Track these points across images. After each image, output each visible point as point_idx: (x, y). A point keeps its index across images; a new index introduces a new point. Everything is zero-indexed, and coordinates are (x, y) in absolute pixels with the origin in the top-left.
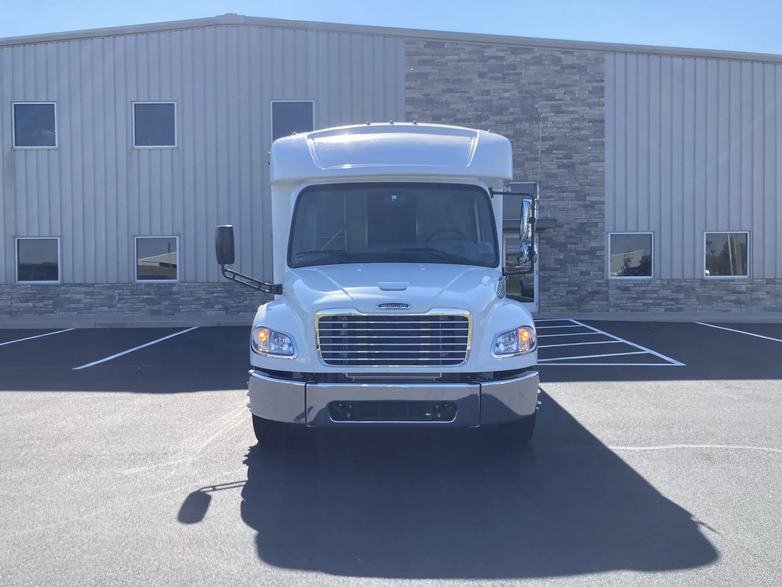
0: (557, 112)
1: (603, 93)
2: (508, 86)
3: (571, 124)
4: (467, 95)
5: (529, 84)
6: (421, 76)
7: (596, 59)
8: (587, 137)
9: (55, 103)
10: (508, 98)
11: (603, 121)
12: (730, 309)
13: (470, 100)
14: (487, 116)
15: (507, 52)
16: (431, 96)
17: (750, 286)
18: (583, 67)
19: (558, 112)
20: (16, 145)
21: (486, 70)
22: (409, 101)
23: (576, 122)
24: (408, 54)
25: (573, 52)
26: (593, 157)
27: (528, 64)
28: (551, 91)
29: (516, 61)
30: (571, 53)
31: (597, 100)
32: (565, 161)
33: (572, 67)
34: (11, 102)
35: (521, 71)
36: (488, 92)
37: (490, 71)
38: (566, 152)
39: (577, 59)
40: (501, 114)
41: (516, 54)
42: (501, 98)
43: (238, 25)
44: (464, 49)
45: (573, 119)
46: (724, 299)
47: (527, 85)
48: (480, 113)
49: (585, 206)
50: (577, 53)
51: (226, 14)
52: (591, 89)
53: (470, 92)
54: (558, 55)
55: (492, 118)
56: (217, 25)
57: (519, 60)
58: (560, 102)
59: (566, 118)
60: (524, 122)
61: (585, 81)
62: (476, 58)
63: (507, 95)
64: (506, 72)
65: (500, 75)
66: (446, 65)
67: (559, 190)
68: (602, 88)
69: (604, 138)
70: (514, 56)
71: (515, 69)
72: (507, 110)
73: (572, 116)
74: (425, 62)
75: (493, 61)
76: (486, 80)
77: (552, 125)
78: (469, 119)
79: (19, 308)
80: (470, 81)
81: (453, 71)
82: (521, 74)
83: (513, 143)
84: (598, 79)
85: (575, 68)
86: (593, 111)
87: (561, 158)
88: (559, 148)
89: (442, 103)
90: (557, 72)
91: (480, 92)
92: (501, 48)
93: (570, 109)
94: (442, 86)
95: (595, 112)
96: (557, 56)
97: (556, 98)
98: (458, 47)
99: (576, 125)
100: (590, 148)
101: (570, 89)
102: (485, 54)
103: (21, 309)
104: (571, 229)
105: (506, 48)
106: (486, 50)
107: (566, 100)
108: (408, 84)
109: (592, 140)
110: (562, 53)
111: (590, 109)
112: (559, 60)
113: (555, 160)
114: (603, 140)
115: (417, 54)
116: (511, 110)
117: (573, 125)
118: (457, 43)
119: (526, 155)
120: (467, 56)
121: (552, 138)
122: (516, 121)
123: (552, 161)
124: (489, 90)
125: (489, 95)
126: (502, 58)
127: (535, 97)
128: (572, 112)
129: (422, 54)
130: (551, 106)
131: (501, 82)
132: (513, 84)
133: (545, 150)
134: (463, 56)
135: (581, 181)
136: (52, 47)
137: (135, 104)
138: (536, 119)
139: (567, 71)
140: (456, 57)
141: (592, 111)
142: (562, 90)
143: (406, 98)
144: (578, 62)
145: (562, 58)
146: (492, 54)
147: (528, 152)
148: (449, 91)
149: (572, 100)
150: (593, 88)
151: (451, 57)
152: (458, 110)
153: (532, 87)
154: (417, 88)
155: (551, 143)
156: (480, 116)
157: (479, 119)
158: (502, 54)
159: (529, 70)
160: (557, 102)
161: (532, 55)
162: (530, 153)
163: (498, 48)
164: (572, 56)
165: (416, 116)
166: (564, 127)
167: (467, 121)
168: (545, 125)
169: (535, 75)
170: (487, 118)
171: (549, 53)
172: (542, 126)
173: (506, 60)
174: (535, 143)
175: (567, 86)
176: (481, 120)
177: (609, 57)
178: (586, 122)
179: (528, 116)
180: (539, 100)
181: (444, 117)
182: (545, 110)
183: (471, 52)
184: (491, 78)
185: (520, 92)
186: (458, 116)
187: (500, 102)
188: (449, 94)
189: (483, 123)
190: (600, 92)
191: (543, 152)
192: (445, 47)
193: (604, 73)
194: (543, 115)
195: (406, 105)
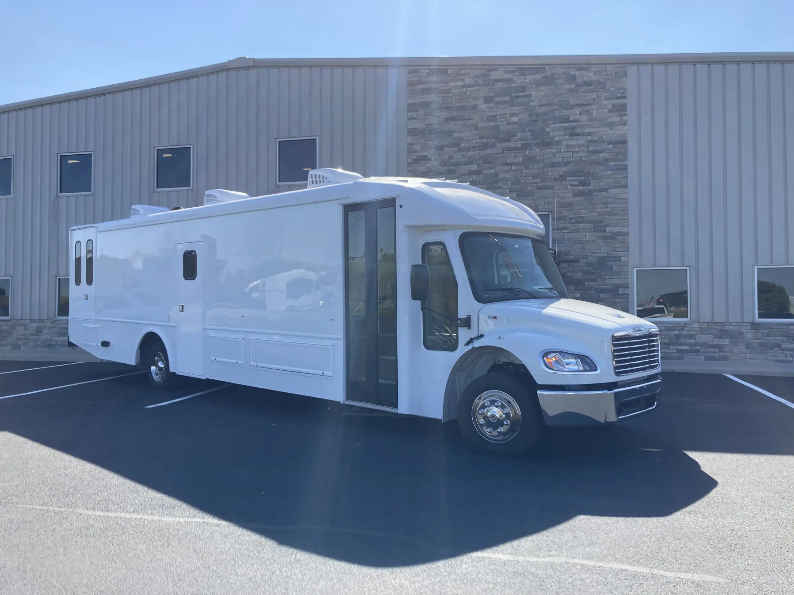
0: (571, 135)
1: (626, 111)
2: (515, 110)
3: (588, 147)
4: (471, 122)
5: (540, 106)
6: (423, 105)
7: (616, 73)
8: (607, 160)
9: (92, 153)
10: (517, 123)
11: (625, 142)
12: (791, 359)
13: (475, 127)
14: (494, 143)
15: (515, 74)
16: (434, 126)
18: (601, 83)
19: (573, 134)
20: (60, 192)
22: (411, 132)
23: (594, 145)
24: (410, 84)
25: (590, 67)
26: (613, 182)
27: (539, 85)
28: (565, 112)
29: (524, 82)
30: (588, 69)
31: (619, 119)
32: (581, 188)
33: (589, 84)
35: (531, 93)
36: (493, 118)
37: (497, 95)
38: (583, 178)
39: (595, 75)
40: (508, 140)
41: (525, 75)
42: (508, 124)
43: (247, 68)
44: (469, 74)
45: (591, 141)
46: (782, 347)
47: (537, 107)
48: (485, 140)
49: (605, 238)
50: (593, 68)
51: (237, 58)
52: (611, 107)
53: (475, 119)
54: (573, 72)
55: (498, 145)
56: (229, 69)
57: (528, 81)
58: (575, 124)
59: (581, 141)
60: (534, 148)
61: (603, 98)
62: (481, 82)
63: (515, 119)
64: (514, 94)
65: (508, 98)
66: (450, 93)
67: (574, 221)
68: (625, 105)
69: (627, 160)
70: (523, 77)
71: (524, 92)
72: (515, 136)
73: (589, 138)
74: (428, 91)
75: (501, 84)
76: (492, 105)
77: (566, 150)
78: (474, 147)
79: (57, 341)
80: (475, 107)
81: (457, 97)
82: (531, 95)
83: (522, 171)
84: (620, 95)
85: (591, 85)
86: (614, 132)
87: (576, 185)
88: (574, 173)
89: (445, 132)
90: (571, 90)
91: (486, 118)
92: (508, 69)
93: (587, 130)
94: (445, 115)
95: (616, 133)
96: (571, 73)
97: (571, 119)
98: (462, 72)
99: (594, 148)
100: (610, 172)
101: (587, 108)
102: (491, 77)
103: (59, 343)
104: (589, 265)
105: (514, 69)
106: (492, 73)
107: (581, 121)
108: (410, 114)
109: (612, 163)
110: (577, 70)
111: (610, 130)
112: (574, 77)
113: (569, 188)
114: (626, 163)
115: (420, 83)
116: (519, 135)
117: (590, 148)
118: (461, 69)
119: (536, 183)
120: (472, 81)
121: (566, 164)
122: (526, 146)
123: (566, 189)
124: (496, 116)
125: (496, 121)
126: (511, 80)
127: (546, 120)
128: (589, 134)
129: (424, 83)
130: (565, 129)
131: (509, 106)
132: (522, 107)
133: (558, 176)
134: (467, 81)
135: (600, 210)
137: (157, 150)
138: (548, 144)
139: (583, 89)
140: (460, 83)
141: (612, 132)
142: (578, 110)
143: (408, 129)
144: (595, 78)
145: (577, 76)
146: (499, 77)
147: (539, 180)
148: (453, 119)
149: (589, 120)
150: (614, 106)
151: (454, 84)
152: (461, 139)
153: (543, 110)
154: (419, 118)
155: (565, 169)
156: (485, 144)
157: (485, 146)
158: (509, 76)
159: (540, 90)
160: (571, 124)
161: (543, 75)
162: (541, 181)
163: (505, 70)
164: (588, 72)
165: (418, 148)
166: (579, 150)
167: (472, 150)
168: (558, 150)
169: (547, 96)
170: (493, 146)
171: (562, 70)
172: (555, 151)
173: (514, 82)
174: (546, 170)
175: (583, 105)
176: (487, 148)
177: (632, 71)
178: (606, 144)
179: (538, 141)
180: (550, 122)
181: (448, 146)
182: (558, 133)
183: (476, 77)
184: (498, 103)
185: (530, 115)
186: (462, 145)
187: (508, 127)
188: (453, 123)
189: (488, 151)
190: (621, 110)
191: (556, 179)
192: (449, 73)
193: (626, 89)
194: (555, 139)
195: (408, 136)
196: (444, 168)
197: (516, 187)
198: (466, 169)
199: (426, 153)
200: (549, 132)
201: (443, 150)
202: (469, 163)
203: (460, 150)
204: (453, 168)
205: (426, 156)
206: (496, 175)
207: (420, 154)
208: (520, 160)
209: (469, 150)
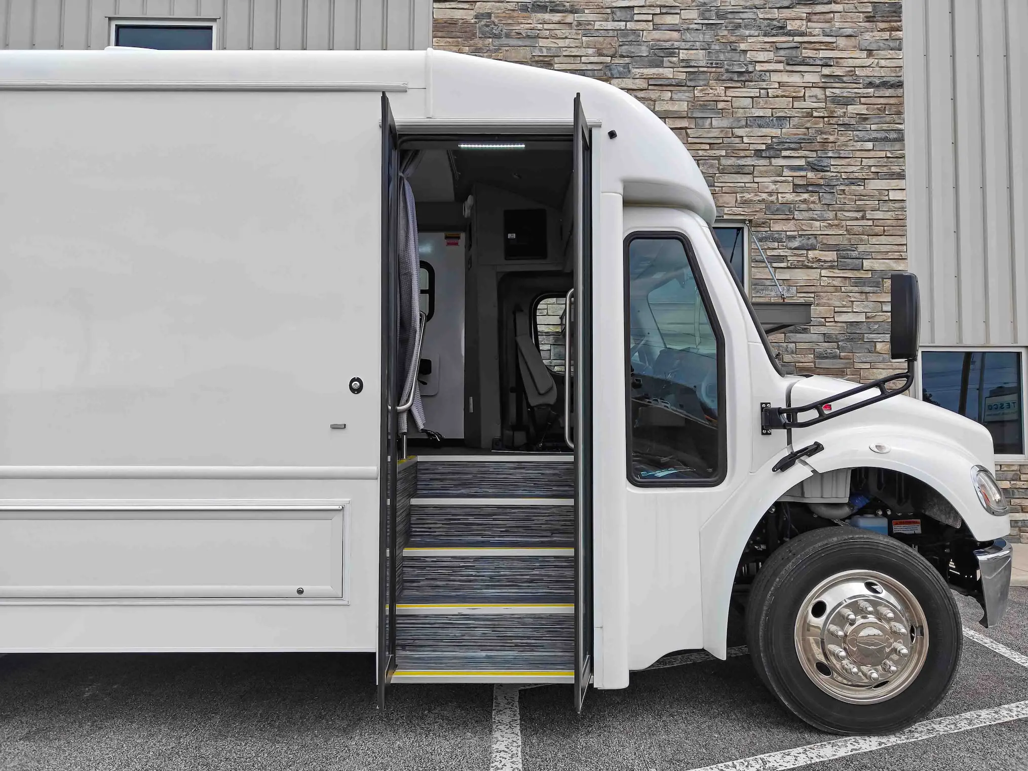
0: (790, 62)
1: (900, 19)
3: (824, 89)
8: (863, 118)
10: (674, 29)
11: (900, 85)
14: (626, 67)
19: (793, 62)
23: (837, 85)
26: (876, 167)
28: (777, 13)
32: (810, 175)
38: (813, 154)
42: (656, 27)
45: (830, 78)
48: (608, 58)
49: (859, 282)
58: (797, 39)
60: (712, 83)
67: (796, 244)
69: (902, 122)
72: (672, 55)
77: (780, 92)
87: (799, 168)
97: (789, 28)
99: (837, 91)
101: (820, 9)
104: (827, 338)
107: (811, 35)
111: (869, 57)
113: (786, 172)
114: (901, 127)
117: (830, 92)
119: (718, 158)
121: (778, 121)
123: (781, 175)
127: (738, 26)
128: (825, 63)
130: (777, 48)
133: (764, 148)
135: (849, 223)
141: (874, 61)
143: (435, 21)
147: (724, 153)
149: (826, 34)
155: (775, 132)
156: (608, 66)
157: (608, 72)
160: (790, 39)
162: (727, 155)
166: (806, 95)
168: (763, 91)
170: (626, 72)
172: (755, 92)
174: (738, 131)
175: (812, 2)
178: (861, 86)
180: (747, 32)
182: (762, 56)
190: (891, 15)
191: (758, 153)
194: (758, 68)
195: (434, 37)
200: (745, 52)
208: (683, 107)
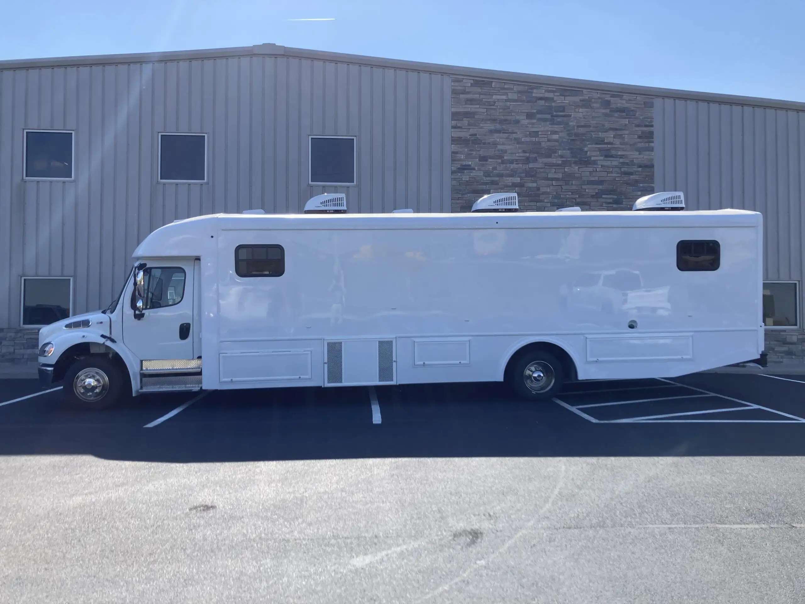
0: (606, 156)
1: (653, 138)
2: (556, 128)
3: (620, 168)
4: (514, 136)
5: (578, 127)
6: (467, 115)
7: (645, 103)
8: (637, 181)
9: (73, 132)
10: (556, 141)
11: (652, 166)
12: (781, 360)
13: (518, 141)
14: (536, 158)
15: (556, 94)
16: (478, 136)
17: (800, 337)
18: (632, 111)
19: (608, 155)
20: (27, 176)
21: (535, 111)
22: (455, 140)
23: (626, 166)
24: (455, 92)
25: (623, 95)
27: (578, 106)
28: (601, 135)
29: (564, 103)
30: (621, 97)
31: (647, 145)
33: (622, 110)
34: (23, 129)
35: (570, 114)
36: (536, 134)
37: (539, 112)
38: (616, 197)
39: (626, 103)
40: (549, 156)
41: (564, 96)
42: (549, 141)
43: (276, 56)
44: (512, 89)
45: (623, 163)
46: (775, 350)
47: (576, 128)
48: (528, 155)
50: (626, 96)
51: (263, 44)
52: (640, 133)
53: (518, 133)
54: (608, 98)
55: (541, 160)
56: (254, 54)
57: (568, 102)
58: (609, 146)
59: (615, 162)
60: (573, 165)
61: (634, 125)
62: (524, 98)
63: (556, 137)
64: (555, 113)
65: (548, 116)
66: (493, 105)
68: (652, 133)
69: (653, 183)
70: (563, 97)
71: (563, 111)
72: (555, 152)
73: (621, 160)
74: (471, 101)
75: (542, 102)
76: (535, 121)
77: (602, 169)
78: (517, 160)
79: (23, 355)
80: (517, 122)
81: (501, 111)
82: (570, 116)
83: (562, 186)
84: (647, 123)
85: (624, 112)
87: (610, 203)
88: (609, 192)
89: (489, 143)
90: (606, 115)
91: (528, 133)
92: (549, 89)
93: (619, 153)
94: (490, 126)
95: (643, 158)
96: (606, 99)
97: (605, 141)
98: (506, 86)
99: (626, 169)
100: (640, 193)
101: (619, 132)
102: (534, 95)
103: (26, 357)
105: (555, 89)
106: (535, 91)
107: (615, 144)
108: (454, 123)
109: (641, 185)
110: (611, 97)
111: (639, 154)
112: (608, 103)
113: (604, 205)
114: (653, 185)
115: (464, 92)
116: (560, 152)
117: (623, 170)
118: (504, 83)
119: (575, 199)
120: (515, 96)
121: (601, 182)
122: (565, 164)
123: (602, 206)
124: (538, 132)
125: (538, 137)
126: (552, 99)
127: (584, 140)
128: (622, 157)
129: (468, 93)
130: (600, 150)
131: (550, 124)
132: (562, 126)
133: (595, 194)
134: (511, 96)
136: (85, 71)
137: (162, 135)
138: (586, 162)
139: (616, 115)
140: (504, 97)
141: (642, 156)
142: (611, 134)
143: (452, 137)
144: (627, 105)
145: (612, 102)
146: (541, 95)
147: (577, 196)
148: (498, 131)
149: (621, 144)
150: (643, 132)
151: (499, 97)
152: (505, 152)
153: (582, 130)
154: (463, 127)
155: (600, 187)
156: (528, 158)
157: (527, 160)
158: (550, 95)
159: (579, 112)
160: (606, 146)
161: (581, 98)
162: (579, 197)
163: (547, 89)
164: (621, 100)
165: (462, 157)
166: (613, 171)
167: (515, 163)
168: (594, 169)
169: (584, 118)
170: (535, 160)
171: (599, 95)
172: (591, 169)
173: (554, 101)
174: (584, 187)
175: (616, 129)
176: (530, 162)
177: (658, 102)
178: (636, 167)
179: (577, 160)
180: (588, 143)
181: (491, 158)
182: (594, 154)
183: (519, 92)
184: (540, 120)
185: (569, 135)
186: (505, 158)
187: (549, 144)
188: (496, 135)
189: (531, 165)
190: (649, 136)
191: (592, 196)
192: (493, 86)
193: (653, 118)
194: (592, 159)
195: (452, 144)
196: (488, 178)
197: (556, 201)
198: (509, 180)
199: (470, 163)
200: (587, 152)
201: (487, 161)
202: (512, 176)
203: (503, 162)
204: (497, 179)
205: (469, 165)
206: (538, 189)
207: (464, 163)
208: (560, 176)
209: (511, 162)
